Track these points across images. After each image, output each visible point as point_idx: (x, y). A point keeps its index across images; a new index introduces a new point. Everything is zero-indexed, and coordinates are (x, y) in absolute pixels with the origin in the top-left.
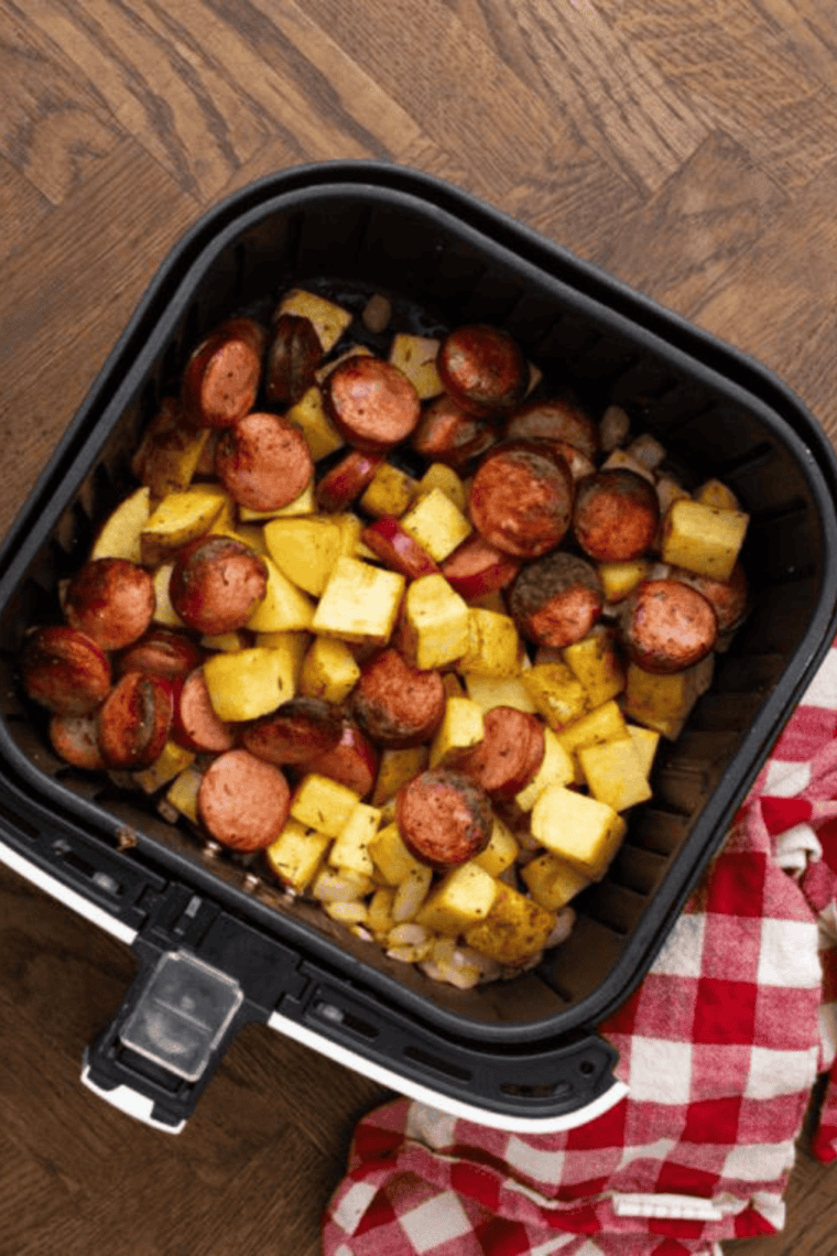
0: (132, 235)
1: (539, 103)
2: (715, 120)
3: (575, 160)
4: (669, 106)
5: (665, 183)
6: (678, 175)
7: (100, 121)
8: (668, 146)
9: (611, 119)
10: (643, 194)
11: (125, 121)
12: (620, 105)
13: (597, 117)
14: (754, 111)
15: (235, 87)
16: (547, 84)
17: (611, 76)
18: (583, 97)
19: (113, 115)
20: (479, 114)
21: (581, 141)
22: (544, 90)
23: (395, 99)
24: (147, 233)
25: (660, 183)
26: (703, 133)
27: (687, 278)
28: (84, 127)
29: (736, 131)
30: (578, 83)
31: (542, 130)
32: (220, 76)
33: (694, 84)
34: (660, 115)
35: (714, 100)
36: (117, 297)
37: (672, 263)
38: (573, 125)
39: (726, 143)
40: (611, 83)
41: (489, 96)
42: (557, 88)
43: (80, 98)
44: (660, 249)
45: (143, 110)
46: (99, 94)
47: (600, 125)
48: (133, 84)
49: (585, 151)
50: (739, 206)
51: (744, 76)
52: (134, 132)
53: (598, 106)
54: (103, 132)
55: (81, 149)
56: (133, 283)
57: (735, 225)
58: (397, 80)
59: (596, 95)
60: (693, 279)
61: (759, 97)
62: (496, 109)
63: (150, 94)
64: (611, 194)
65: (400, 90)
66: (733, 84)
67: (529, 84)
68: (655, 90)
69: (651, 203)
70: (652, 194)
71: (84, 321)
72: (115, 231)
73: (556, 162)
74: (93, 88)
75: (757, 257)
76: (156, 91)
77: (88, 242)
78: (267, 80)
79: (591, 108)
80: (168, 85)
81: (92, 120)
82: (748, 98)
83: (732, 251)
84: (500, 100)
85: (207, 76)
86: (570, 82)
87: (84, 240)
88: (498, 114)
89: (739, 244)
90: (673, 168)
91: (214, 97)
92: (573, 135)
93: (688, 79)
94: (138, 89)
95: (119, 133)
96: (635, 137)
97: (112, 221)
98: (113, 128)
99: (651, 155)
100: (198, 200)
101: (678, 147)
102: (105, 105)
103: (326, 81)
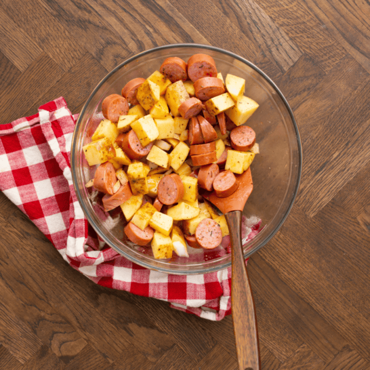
1: (253, 45)
2: (304, 50)
3: (263, 62)
4: (290, 46)
5: (290, 68)
6: (293, 66)
7: (123, 48)
8: (290, 58)
9: (274, 50)
10: (283, 71)
11: (131, 48)
12: (276, 46)
13: (270, 49)
14: (316, 48)
15: (163, 38)
16: (255, 39)
17: (274, 37)
18: (266, 43)
19: (127, 46)
20: (235, 48)
21: (265, 56)
22: (254, 41)
23: (210, 43)
25: (288, 69)
26: (301, 54)
27: (295, 97)
28: (118, 49)
29: (310, 54)
30: (264, 39)
31: (253, 52)
32: (159, 35)
33: (298, 40)
34: (287, 48)
35: (304, 44)
37: (291, 92)
38: (262, 51)
39: (307, 57)
40: (274, 39)
41: (237, 42)
42: (258, 40)
43: (118, 41)
44: (288, 88)
45: (136, 45)
46: (123, 40)
47: (271, 52)
48: (133, 37)
49: (266, 59)
50: (311, 76)
51: (313, 38)
52: (133, 51)
53: (270, 46)
54: (124, 51)
55: (117, 56)
57: (310, 81)
58: (211, 37)
59: (269, 43)
60: (298, 96)
61: (317, 44)
62: (240, 46)
63: (138, 40)
64: (273, 72)
65: (211, 40)
66: (309, 40)
67: (250, 39)
68: (286, 41)
69: (285, 74)
70: (285, 72)
73: (257, 62)
74: (121, 38)
75: (316, 91)
76: (140, 40)
78: (172, 37)
79: (268, 46)
80: (143, 37)
81: (121, 47)
82: (314, 44)
83: (309, 89)
84: (241, 43)
85: (155, 35)
86: (262, 39)
88: (241, 48)
89: (311, 87)
90: (292, 64)
91: (157, 41)
92: (262, 54)
93: (296, 38)
94: (135, 39)
95: (129, 52)
96: (281, 55)
98: (127, 50)
99: (285, 60)
101: (293, 58)
102: (125, 43)
103: (190, 37)
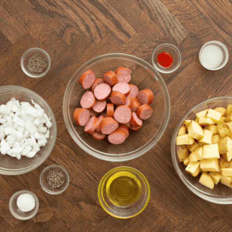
0: (82, 50)
1: (158, 27)
2: (190, 31)
3: (165, 38)
4: (182, 28)
5: (181, 42)
6: (183, 41)
7: (77, 29)
8: (181, 36)
9: (171, 31)
11: (81, 29)
12: (173, 28)
13: (169, 30)
14: (197, 29)
15: (102, 23)
16: (159, 24)
17: (171, 23)
18: (166, 26)
19: (79, 28)
20: (147, 29)
21: (165, 35)
22: (159, 25)
23: (131, 26)
24: (85, 50)
25: (180, 42)
26: (188, 34)
27: (185, 60)
28: (74, 30)
29: (194, 33)
30: (165, 24)
31: (158, 32)
32: (99, 21)
33: (186, 24)
34: (180, 29)
35: (190, 27)
36: (79, 62)
38: (164, 31)
39: (192, 35)
40: (171, 24)
41: (148, 26)
42: (161, 25)
43: (74, 25)
45: (85, 27)
46: (77, 24)
47: (169, 32)
48: (83, 22)
50: (194, 47)
51: (196, 23)
52: (83, 31)
53: (169, 28)
54: (77, 31)
55: (73, 34)
56: (82, 59)
57: (194, 50)
58: (132, 22)
59: (168, 26)
61: (198, 27)
62: (150, 28)
63: (86, 24)
65: (132, 24)
66: (194, 24)
67: (156, 24)
68: (179, 25)
69: (178, 46)
70: (178, 44)
71: (73, 66)
72: (79, 49)
73: (161, 38)
74: (76, 23)
76: (87, 24)
77: (74, 52)
78: (108, 22)
79: (167, 28)
80: (89, 23)
81: (75, 29)
82: (196, 27)
83: (193, 55)
84: (151, 26)
85: (97, 21)
86: (163, 24)
87: (73, 51)
88: (151, 29)
89: (194, 54)
90: (182, 40)
91: (98, 25)
92: (164, 33)
93: (185, 23)
94: (84, 23)
95: (80, 31)
96: (175, 34)
97: (79, 47)
98: (79, 30)
99: (178, 37)
100: (95, 44)
101: (183, 36)
102: (78, 26)
103: (119, 22)
